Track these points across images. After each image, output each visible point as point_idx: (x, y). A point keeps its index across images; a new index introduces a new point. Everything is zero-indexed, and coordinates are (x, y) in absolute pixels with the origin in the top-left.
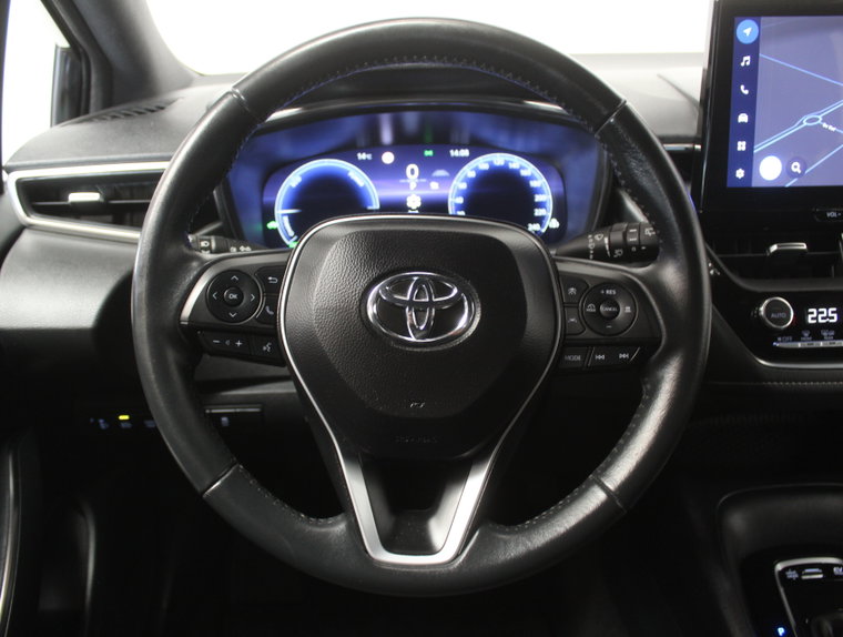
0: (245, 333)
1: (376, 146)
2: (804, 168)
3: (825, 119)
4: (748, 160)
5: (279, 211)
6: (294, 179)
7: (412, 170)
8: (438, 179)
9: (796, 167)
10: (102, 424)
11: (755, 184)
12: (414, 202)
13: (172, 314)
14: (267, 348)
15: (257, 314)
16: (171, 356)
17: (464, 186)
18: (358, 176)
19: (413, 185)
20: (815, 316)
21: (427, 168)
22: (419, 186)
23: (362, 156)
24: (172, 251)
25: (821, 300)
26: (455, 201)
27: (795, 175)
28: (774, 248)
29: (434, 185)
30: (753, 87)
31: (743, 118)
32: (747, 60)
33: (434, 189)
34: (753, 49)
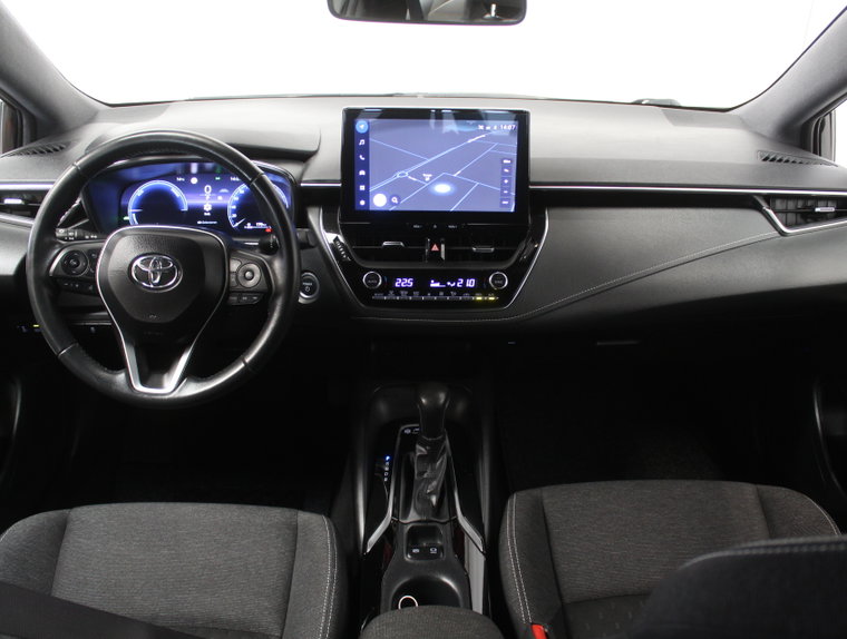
0: (80, 281)
1: (187, 173)
2: (399, 200)
3: (410, 174)
4: (366, 195)
5: (130, 210)
6: (140, 192)
7: (208, 188)
8: (223, 194)
9: (395, 200)
10: (24, 330)
11: (371, 208)
12: (208, 207)
13: (45, 270)
14: (91, 288)
15: (86, 272)
16: (46, 291)
17: (237, 199)
18: (176, 191)
19: (208, 197)
20: (400, 283)
21: (216, 188)
22: (211, 198)
23: (179, 179)
24: (47, 240)
25: (404, 274)
26: (232, 207)
27: (394, 204)
28: (385, 244)
29: (220, 198)
30: (367, 156)
31: (362, 173)
32: (362, 142)
33: (220, 200)
34: (366, 136)
